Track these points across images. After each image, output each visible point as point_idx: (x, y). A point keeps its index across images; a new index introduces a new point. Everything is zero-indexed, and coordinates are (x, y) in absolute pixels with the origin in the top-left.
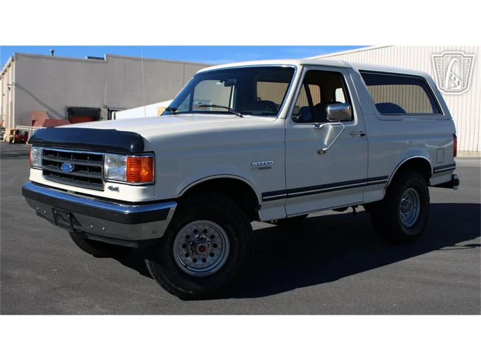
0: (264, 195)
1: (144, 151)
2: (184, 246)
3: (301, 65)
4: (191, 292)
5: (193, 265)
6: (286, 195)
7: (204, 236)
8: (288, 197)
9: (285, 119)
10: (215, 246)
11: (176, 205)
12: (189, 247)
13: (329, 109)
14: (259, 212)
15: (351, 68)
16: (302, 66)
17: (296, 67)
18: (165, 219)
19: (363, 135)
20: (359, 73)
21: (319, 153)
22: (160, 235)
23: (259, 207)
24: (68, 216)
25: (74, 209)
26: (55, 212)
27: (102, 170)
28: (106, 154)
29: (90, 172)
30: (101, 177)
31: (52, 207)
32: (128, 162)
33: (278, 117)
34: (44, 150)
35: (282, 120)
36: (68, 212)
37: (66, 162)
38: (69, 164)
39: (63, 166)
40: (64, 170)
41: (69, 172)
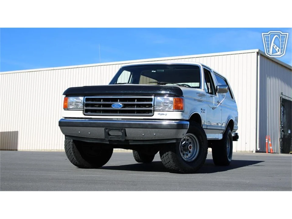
6: (206, 127)
11: (189, 123)
15: (211, 70)
16: (202, 66)
18: (187, 128)
24: (122, 131)
25: (131, 126)
26: (107, 131)
27: (153, 105)
28: (155, 97)
29: (136, 108)
30: (152, 109)
31: (104, 128)
32: (174, 100)
33: (201, 89)
34: (86, 98)
35: (203, 90)
36: (123, 129)
37: (116, 103)
38: (119, 104)
39: (114, 105)
40: (115, 107)
41: (120, 108)
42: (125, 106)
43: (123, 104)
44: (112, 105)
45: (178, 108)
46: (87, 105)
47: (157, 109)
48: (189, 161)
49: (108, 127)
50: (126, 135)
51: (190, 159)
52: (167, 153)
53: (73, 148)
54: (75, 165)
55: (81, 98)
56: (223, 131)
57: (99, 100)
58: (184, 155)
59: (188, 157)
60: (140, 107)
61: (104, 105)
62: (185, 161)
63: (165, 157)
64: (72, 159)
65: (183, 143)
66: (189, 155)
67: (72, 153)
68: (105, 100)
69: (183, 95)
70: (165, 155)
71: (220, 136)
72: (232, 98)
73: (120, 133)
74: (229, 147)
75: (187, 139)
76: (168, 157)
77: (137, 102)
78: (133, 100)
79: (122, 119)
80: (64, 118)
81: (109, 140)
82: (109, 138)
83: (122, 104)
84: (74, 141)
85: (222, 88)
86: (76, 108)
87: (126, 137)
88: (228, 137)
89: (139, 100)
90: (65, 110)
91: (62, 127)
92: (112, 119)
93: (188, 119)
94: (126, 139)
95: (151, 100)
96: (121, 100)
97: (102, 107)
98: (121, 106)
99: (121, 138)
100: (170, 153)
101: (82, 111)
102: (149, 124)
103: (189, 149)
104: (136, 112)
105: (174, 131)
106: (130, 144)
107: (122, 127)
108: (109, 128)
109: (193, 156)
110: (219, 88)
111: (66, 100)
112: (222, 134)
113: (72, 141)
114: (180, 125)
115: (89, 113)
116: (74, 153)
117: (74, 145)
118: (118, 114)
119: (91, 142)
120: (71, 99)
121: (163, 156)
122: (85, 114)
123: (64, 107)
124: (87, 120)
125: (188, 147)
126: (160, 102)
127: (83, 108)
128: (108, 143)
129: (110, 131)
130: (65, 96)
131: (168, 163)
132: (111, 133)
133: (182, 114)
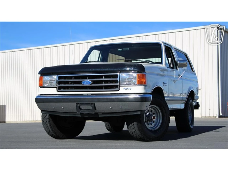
0: (165, 97)
7: (151, 113)
11: (152, 96)
12: (146, 118)
16: (163, 44)
18: (150, 101)
20: (174, 49)
24: (92, 105)
25: (99, 100)
26: (78, 105)
27: (118, 81)
28: (121, 74)
29: (104, 83)
30: (118, 84)
31: (76, 103)
32: (137, 76)
33: (163, 64)
34: (59, 77)
35: (165, 65)
36: (92, 103)
37: (85, 80)
38: (89, 81)
39: (84, 82)
40: (85, 84)
41: (89, 85)
42: (94, 82)
43: (93, 81)
44: (82, 82)
45: (141, 83)
46: (60, 83)
47: (122, 84)
48: (153, 130)
49: (80, 101)
50: (95, 109)
51: (154, 128)
52: (133, 124)
53: (49, 121)
54: (52, 136)
55: (55, 77)
56: (185, 101)
57: (71, 78)
58: (148, 124)
59: (152, 126)
60: (107, 83)
61: (76, 83)
62: (149, 130)
63: (131, 127)
64: (49, 131)
65: (147, 114)
66: (153, 124)
67: (49, 126)
68: (76, 77)
69: (145, 71)
70: (131, 125)
71: (182, 106)
72: (193, 70)
73: (90, 107)
74: (191, 115)
75: (151, 110)
76: (134, 127)
77: (104, 78)
78: (101, 77)
79: (92, 94)
80: (40, 95)
81: (80, 113)
82: (81, 112)
83: (91, 81)
84: (50, 115)
85: (182, 62)
86: (50, 86)
87: (95, 110)
88: (189, 106)
89: (106, 77)
90: (40, 88)
91: (39, 103)
92: (83, 95)
93: (150, 92)
94: (96, 112)
95: (117, 76)
96: (91, 77)
97: (74, 84)
98: (90, 82)
99: (91, 112)
100: (135, 123)
101: (56, 88)
102: (116, 98)
103: (153, 119)
104: (104, 88)
105: (139, 103)
106: (100, 116)
107: (91, 102)
108: (80, 103)
109: (156, 126)
110: (179, 63)
111: (41, 79)
112: (183, 104)
113: (48, 115)
114: (143, 98)
115: (62, 90)
116: (50, 126)
117: (50, 119)
118: (88, 90)
119: (65, 115)
120: (46, 78)
121: (129, 126)
122: (59, 90)
123: (39, 85)
124: (60, 96)
125: (152, 117)
126: (125, 78)
127: (57, 86)
128: (80, 116)
129: (81, 105)
130: (40, 75)
131: (134, 132)
132: (82, 107)
133: (145, 89)
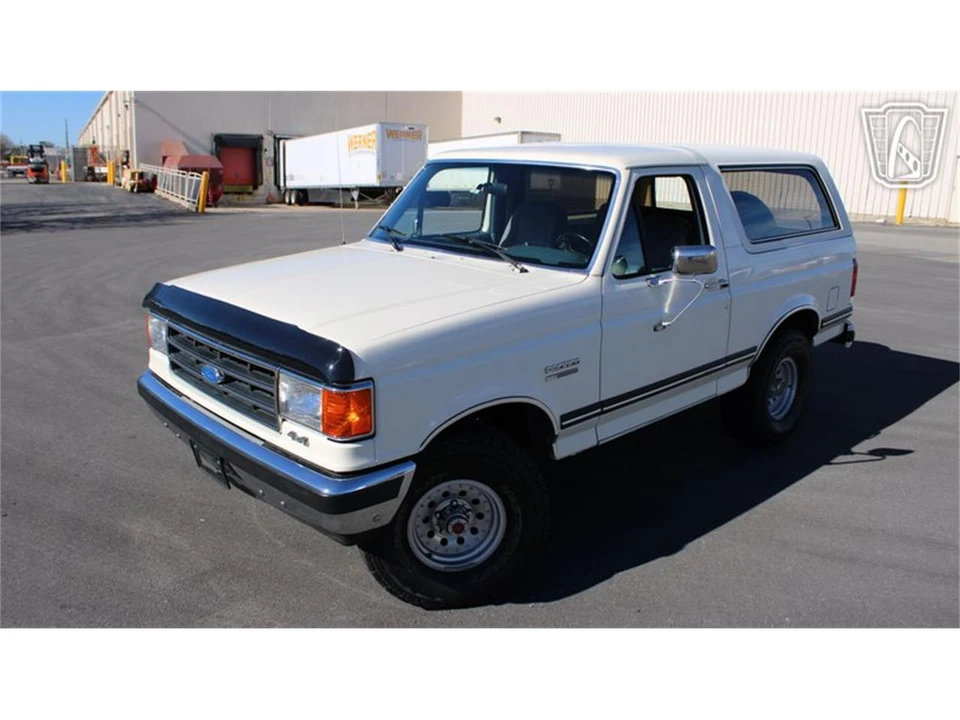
0: (564, 418)
1: (356, 378)
2: (426, 520)
3: (627, 169)
4: (438, 599)
5: (441, 550)
6: (599, 410)
7: (460, 502)
8: (603, 413)
9: (602, 276)
10: (480, 516)
11: (414, 466)
12: (435, 520)
13: (677, 254)
14: (554, 445)
15: (707, 165)
16: (628, 171)
17: (619, 172)
18: (396, 496)
19: (725, 286)
20: (718, 171)
21: (655, 329)
22: (386, 520)
23: (554, 438)
29: (251, 392)
30: (275, 411)
32: (324, 401)
33: (589, 271)
34: (169, 328)
35: (597, 279)
41: (216, 384)
59: (463, 549)
65: (439, 508)
75: (457, 492)
77: (251, 373)
88: (788, 360)
109: (481, 548)
110: (680, 257)
112: (745, 369)
